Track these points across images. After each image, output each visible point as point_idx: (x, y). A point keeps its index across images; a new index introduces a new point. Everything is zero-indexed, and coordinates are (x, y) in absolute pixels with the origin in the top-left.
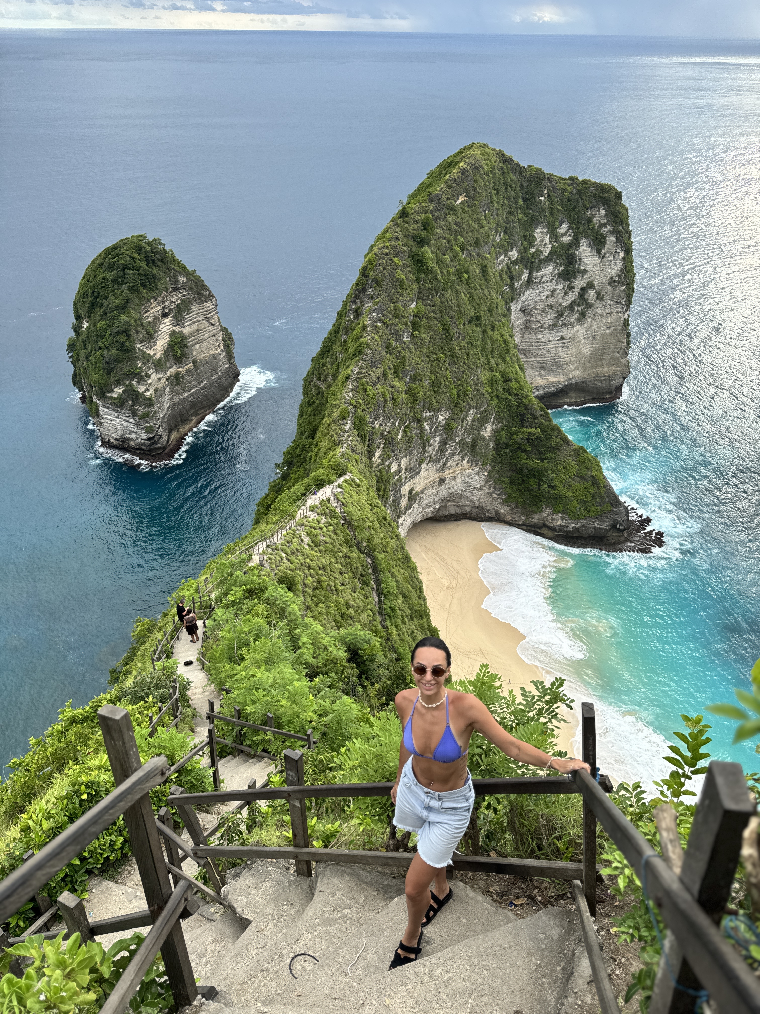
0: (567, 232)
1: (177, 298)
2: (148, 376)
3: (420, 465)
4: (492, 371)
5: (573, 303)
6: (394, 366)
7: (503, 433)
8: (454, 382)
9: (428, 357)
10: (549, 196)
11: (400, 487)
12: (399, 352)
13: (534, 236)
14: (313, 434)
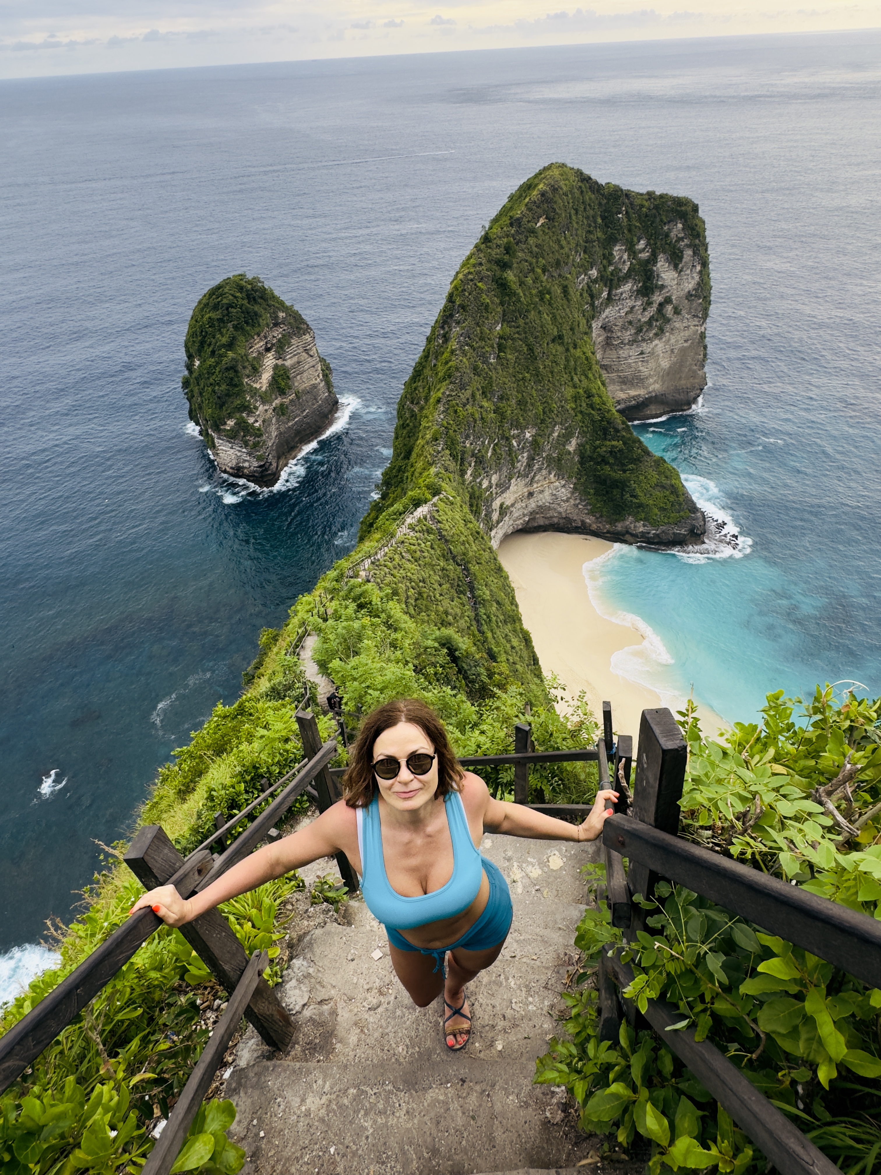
0: (644, 249)
1: (277, 333)
2: (256, 408)
3: (509, 481)
4: (576, 388)
5: (651, 318)
6: (482, 387)
7: (588, 447)
8: (540, 400)
9: (514, 376)
10: (627, 212)
11: (492, 502)
12: (487, 373)
13: (612, 254)
14: (408, 455)
